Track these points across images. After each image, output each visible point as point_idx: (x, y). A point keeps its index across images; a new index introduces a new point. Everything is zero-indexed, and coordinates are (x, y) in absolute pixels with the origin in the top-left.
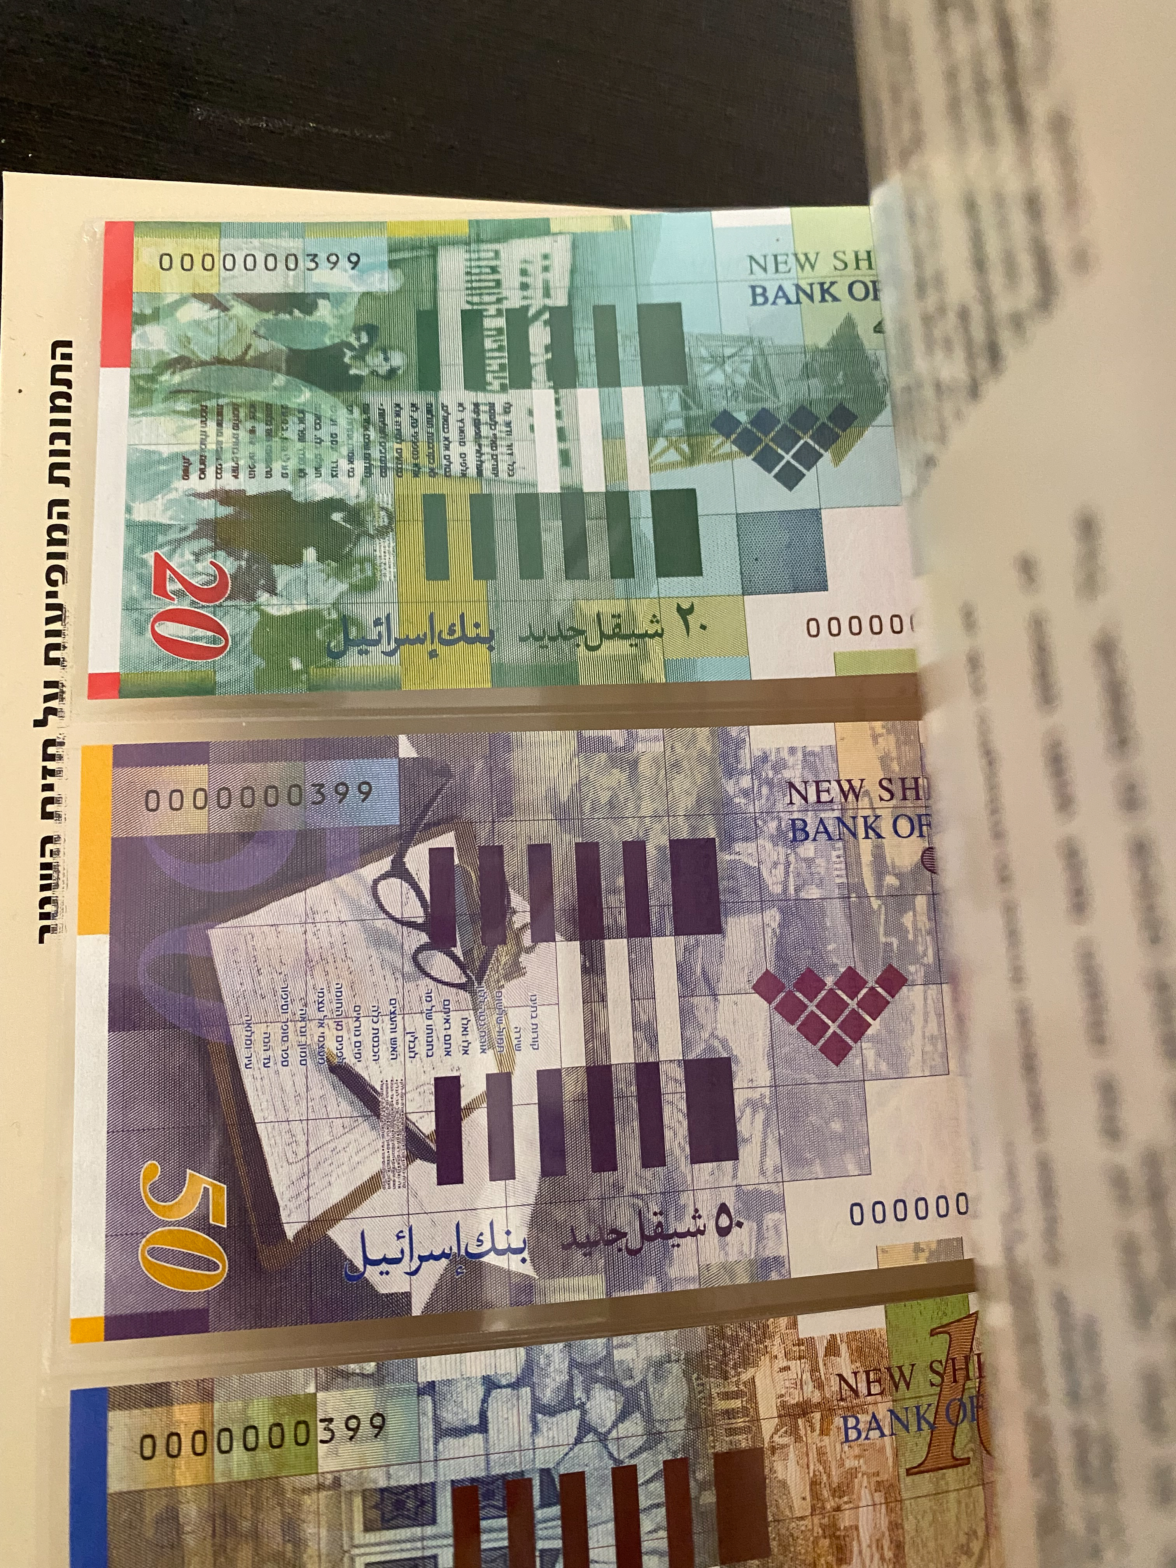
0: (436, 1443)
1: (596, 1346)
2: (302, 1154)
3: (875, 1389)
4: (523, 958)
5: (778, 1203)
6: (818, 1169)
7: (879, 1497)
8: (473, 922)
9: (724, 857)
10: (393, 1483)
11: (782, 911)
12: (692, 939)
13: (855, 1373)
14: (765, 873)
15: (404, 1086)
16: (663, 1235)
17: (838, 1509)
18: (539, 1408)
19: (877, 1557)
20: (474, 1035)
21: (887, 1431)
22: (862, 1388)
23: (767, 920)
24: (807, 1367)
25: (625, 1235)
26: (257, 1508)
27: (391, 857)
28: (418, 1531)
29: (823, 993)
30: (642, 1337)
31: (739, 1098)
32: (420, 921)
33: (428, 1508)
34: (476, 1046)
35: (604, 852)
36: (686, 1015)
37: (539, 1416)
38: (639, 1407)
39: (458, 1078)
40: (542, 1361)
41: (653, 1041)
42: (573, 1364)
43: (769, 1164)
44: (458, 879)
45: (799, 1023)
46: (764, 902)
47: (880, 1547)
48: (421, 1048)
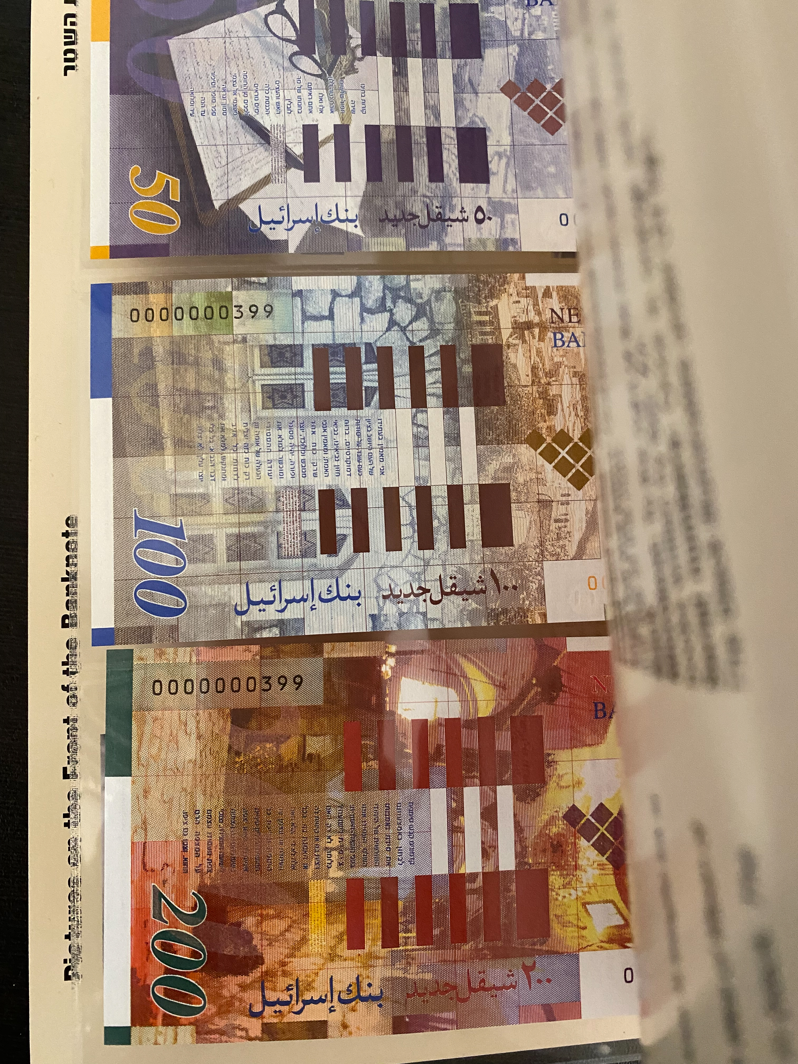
0: (303, 323)
1: (400, 280)
2: (224, 163)
3: (574, 319)
4: (357, 63)
5: (515, 210)
6: (539, 192)
7: (575, 380)
8: (326, 41)
9: (483, 15)
10: (277, 343)
11: (519, 45)
12: (463, 61)
13: (562, 309)
14: (509, 23)
15: (284, 128)
16: (441, 218)
17: (549, 384)
18: (364, 309)
19: (573, 413)
20: (326, 103)
21: (581, 344)
22: (566, 318)
23: (510, 50)
24: (531, 303)
25: (418, 217)
26: (198, 350)
27: (276, 3)
28: (293, 369)
29: (545, 94)
30: (428, 277)
31: (491, 151)
32: (293, 39)
33: (298, 358)
34: (327, 109)
35: (407, 8)
36: (458, 104)
37: (365, 314)
38: (425, 315)
39: (317, 125)
40: (367, 284)
41: (437, 116)
42: (385, 287)
43: (509, 188)
44: (317, 18)
45: (529, 110)
46: (509, 41)
47: (575, 408)
48: (295, 108)
